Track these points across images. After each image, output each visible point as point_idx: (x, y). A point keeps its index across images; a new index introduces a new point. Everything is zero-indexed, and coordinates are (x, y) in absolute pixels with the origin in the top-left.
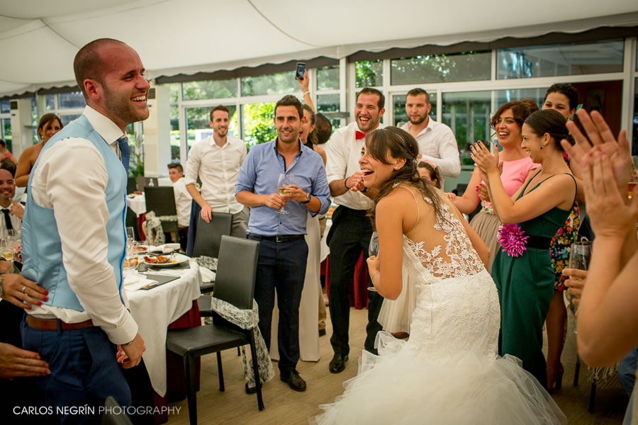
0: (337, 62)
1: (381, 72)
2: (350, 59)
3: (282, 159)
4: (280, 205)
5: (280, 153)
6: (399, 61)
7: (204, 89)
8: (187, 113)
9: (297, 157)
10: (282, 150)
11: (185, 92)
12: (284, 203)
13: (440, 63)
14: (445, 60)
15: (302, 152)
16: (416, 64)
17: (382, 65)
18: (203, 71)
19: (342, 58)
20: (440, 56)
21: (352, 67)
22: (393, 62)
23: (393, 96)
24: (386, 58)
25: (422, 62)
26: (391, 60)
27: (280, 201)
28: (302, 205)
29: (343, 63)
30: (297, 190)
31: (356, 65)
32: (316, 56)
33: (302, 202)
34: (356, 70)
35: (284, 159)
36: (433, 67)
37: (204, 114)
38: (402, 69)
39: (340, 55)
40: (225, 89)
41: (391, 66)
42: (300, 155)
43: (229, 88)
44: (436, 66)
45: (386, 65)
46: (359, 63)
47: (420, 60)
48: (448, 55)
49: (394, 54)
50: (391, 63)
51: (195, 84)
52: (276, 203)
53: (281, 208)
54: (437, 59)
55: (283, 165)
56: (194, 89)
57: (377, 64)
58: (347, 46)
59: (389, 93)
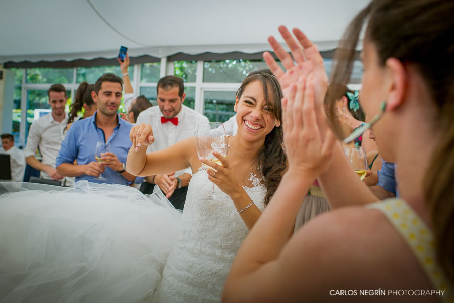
0: (158, 60)
1: (195, 71)
2: (170, 59)
3: (101, 132)
4: (98, 172)
5: (99, 126)
6: (211, 63)
7: (45, 76)
8: (29, 96)
9: (115, 129)
10: (101, 124)
11: (28, 77)
12: (101, 170)
13: (244, 67)
14: (249, 65)
15: (119, 125)
16: (224, 67)
17: (196, 65)
18: (46, 59)
19: (164, 57)
20: (245, 61)
21: (171, 64)
22: (206, 63)
23: (205, 92)
24: (200, 60)
25: (230, 66)
26: (205, 61)
27: (98, 168)
28: (118, 174)
29: (164, 61)
30: (113, 158)
31: (174, 64)
32: (142, 54)
33: (118, 172)
34: (175, 68)
35: (103, 133)
36: (238, 70)
37: (44, 97)
38: (212, 70)
39: (163, 55)
40: (63, 78)
41: (204, 67)
42: (118, 127)
43: (66, 76)
44: (241, 69)
45: (200, 66)
46: (178, 62)
47: (228, 64)
48: (252, 61)
49: (207, 57)
50: (204, 64)
51: (37, 71)
52: (95, 171)
53: (99, 175)
54: (243, 63)
55: (103, 137)
56: (37, 75)
57: (191, 64)
58: (169, 48)
59: (201, 89)
